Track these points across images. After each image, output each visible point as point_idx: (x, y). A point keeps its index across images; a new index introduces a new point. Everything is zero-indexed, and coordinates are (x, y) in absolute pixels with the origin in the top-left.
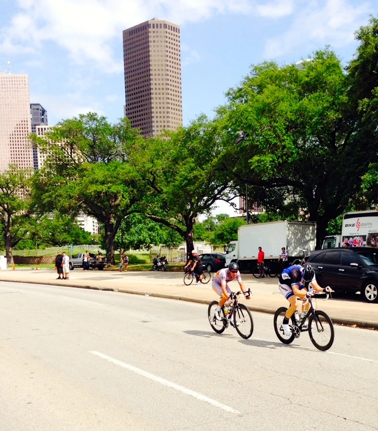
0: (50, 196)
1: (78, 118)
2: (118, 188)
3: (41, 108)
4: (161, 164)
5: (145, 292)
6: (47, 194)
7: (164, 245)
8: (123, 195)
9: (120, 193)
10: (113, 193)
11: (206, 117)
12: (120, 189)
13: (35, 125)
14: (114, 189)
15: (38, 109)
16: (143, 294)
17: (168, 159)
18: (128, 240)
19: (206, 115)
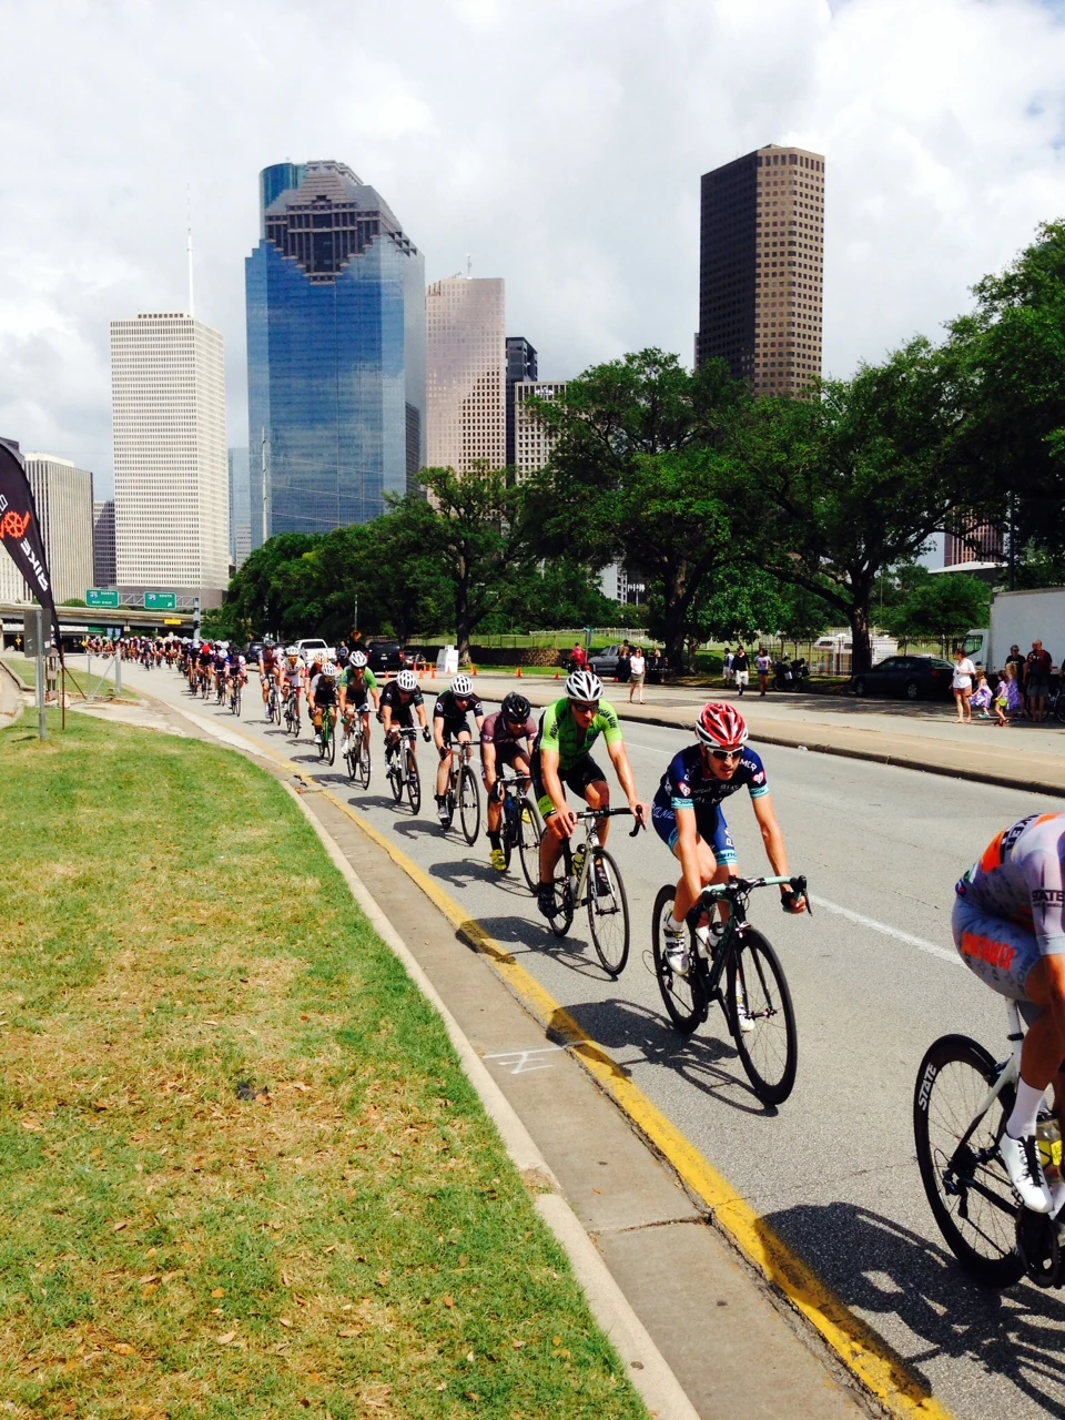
0: (559, 525)
1: (624, 362)
2: (706, 505)
3: (525, 346)
4: (807, 453)
5: (795, 739)
6: (553, 520)
7: (785, 633)
8: (717, 522)
9: (711, 517)
10: (697, 516)
11: (926, 344)
12: (711, 508)
13: (514, 381)
14: (697, 508)
15: (520, 349)
16: (794, 745)
17: (823, 443)
18: (707, 620)
19: (928, 339)
